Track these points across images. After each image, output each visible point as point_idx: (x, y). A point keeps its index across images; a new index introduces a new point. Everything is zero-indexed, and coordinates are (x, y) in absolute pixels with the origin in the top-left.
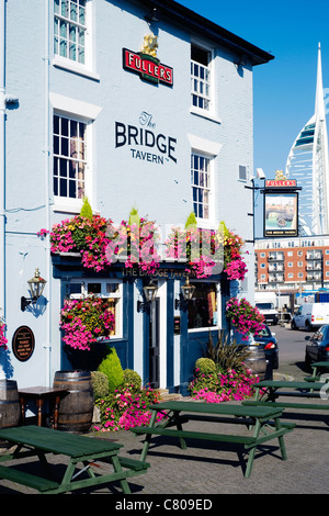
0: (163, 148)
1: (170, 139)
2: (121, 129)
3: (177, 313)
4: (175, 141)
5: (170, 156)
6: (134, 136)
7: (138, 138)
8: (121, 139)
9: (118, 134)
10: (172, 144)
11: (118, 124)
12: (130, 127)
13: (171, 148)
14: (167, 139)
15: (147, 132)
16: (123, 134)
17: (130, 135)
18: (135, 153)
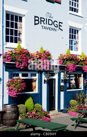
0: (56, 26)
1: (60, 23)
2: (37, 19)
3: (62, 84)
4: (62, 23)
5: (59, 28)
6: (43, 21)
7: (45, 22)
8: (37, 22)
9: (35, 20)
10: (61, 24)
11: (35, 17)
12: (41, 18)
13: (60, 26)
14: (58, 23)
15: (49, 20)
16: (38, 20)
17: (41, 21)
18: (43, 27)
